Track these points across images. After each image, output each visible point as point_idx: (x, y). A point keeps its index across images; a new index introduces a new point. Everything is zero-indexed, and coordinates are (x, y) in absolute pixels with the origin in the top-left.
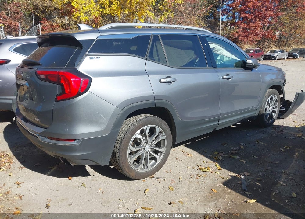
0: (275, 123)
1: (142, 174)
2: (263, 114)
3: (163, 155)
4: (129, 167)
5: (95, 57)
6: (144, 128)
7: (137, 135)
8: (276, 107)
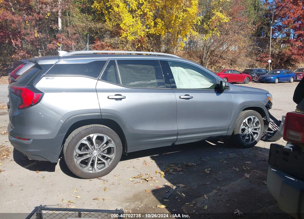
0: (257, 145)
1: (89, 174)
2: (238, 135)
3: (112, 161)
4: (75, 166)
5: (51, 77)
6: (91, 136)
7: (84, 141)
8: (259, 128)
